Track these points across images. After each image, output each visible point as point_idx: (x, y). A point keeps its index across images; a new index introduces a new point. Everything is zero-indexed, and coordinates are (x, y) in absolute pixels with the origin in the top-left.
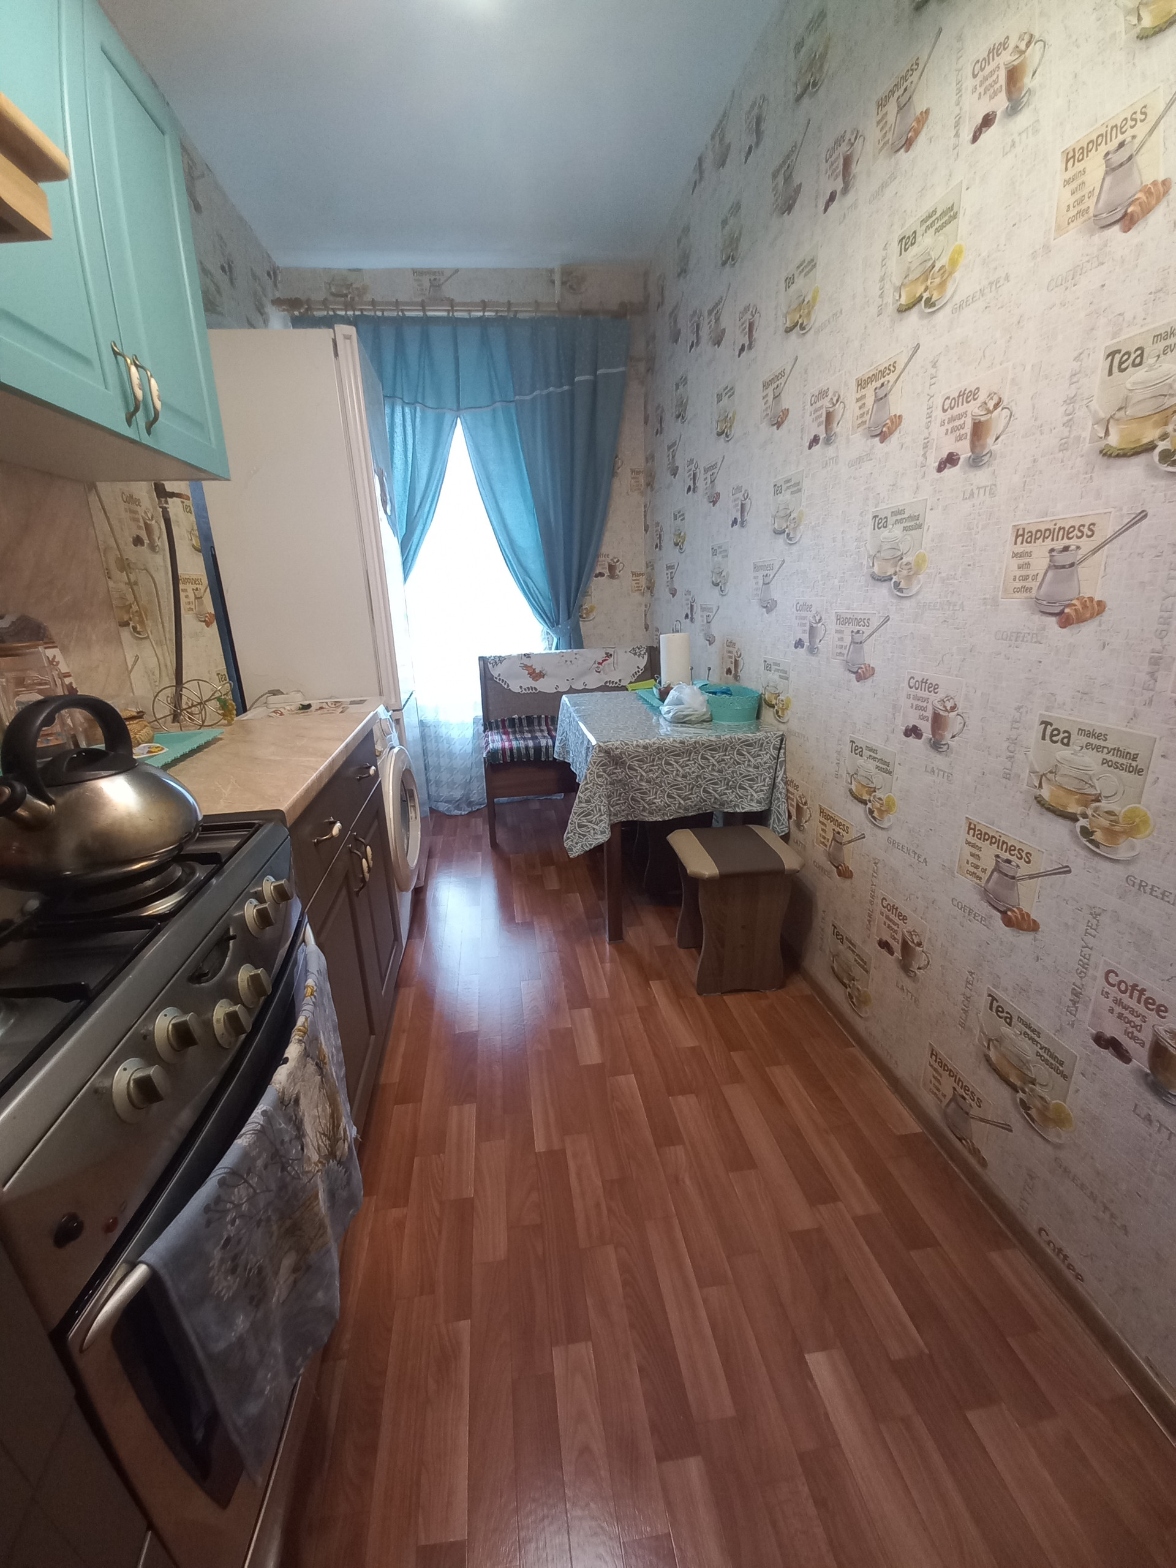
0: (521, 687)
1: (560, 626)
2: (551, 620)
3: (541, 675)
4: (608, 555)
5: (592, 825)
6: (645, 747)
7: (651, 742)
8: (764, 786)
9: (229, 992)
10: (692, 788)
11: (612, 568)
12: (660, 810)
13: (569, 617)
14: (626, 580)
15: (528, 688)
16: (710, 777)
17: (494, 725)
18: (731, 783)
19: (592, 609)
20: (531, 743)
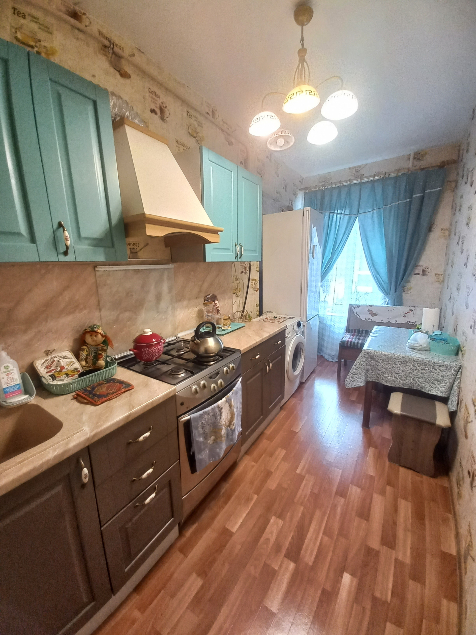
0: (365, 318)
1: (390, 295)
2: (386, 293)
3: (375, 315)
4: (423, 266)
5: (357, 379)
6: (385, 355)
7: (388, 354)
8: (445, 386)
9: (216, 383)
10: (407, 377)
11: (424, 271)
12: (390, 382)
13: (396, 292)
14: (431, 276)
15: (368, 319)
16: (416, 375)
17: (350, 331)
18: (427, 380)
19: (411, 288)
20: (360, 341)
